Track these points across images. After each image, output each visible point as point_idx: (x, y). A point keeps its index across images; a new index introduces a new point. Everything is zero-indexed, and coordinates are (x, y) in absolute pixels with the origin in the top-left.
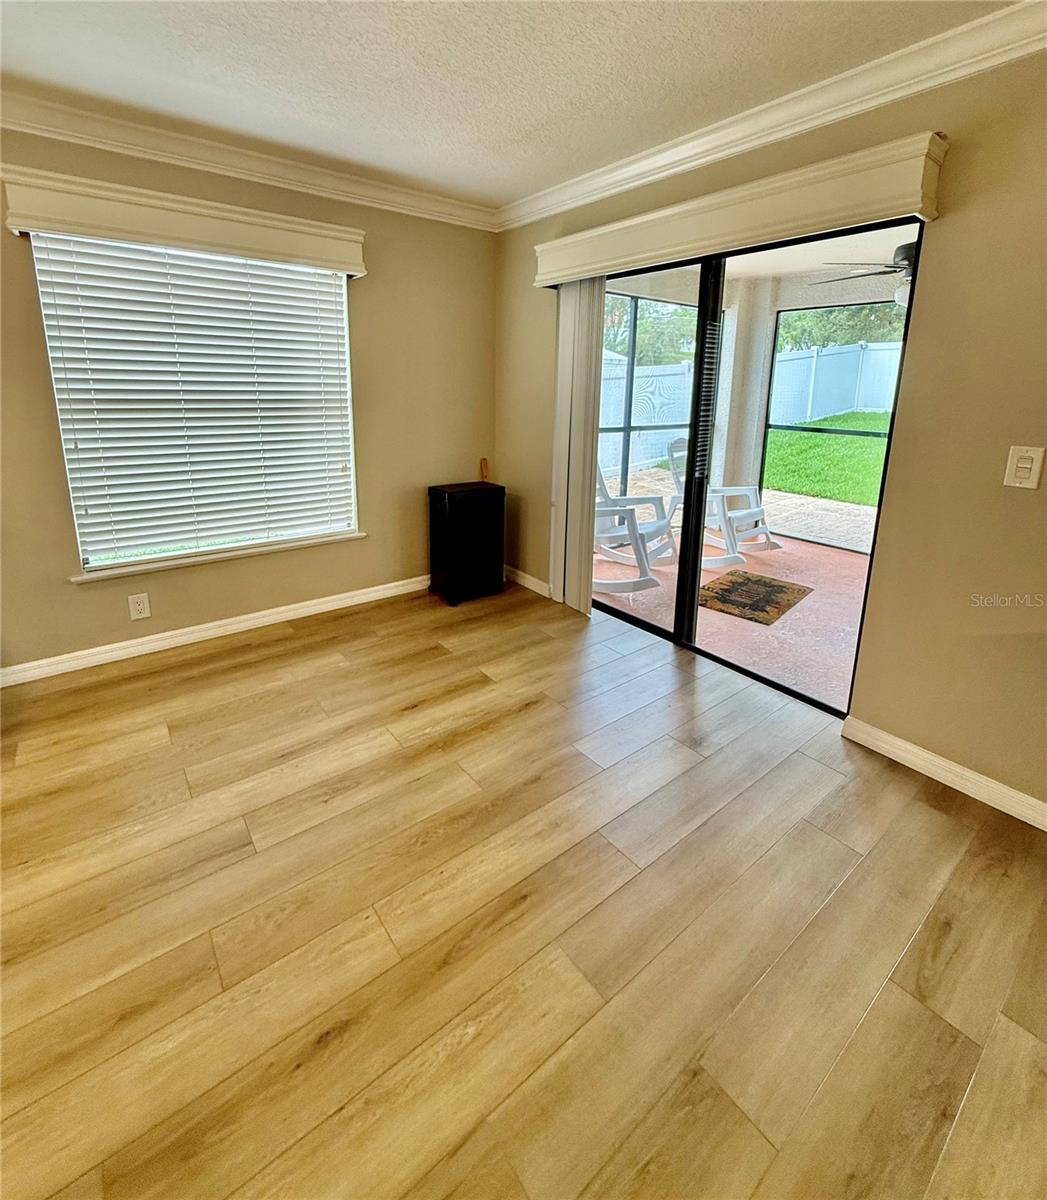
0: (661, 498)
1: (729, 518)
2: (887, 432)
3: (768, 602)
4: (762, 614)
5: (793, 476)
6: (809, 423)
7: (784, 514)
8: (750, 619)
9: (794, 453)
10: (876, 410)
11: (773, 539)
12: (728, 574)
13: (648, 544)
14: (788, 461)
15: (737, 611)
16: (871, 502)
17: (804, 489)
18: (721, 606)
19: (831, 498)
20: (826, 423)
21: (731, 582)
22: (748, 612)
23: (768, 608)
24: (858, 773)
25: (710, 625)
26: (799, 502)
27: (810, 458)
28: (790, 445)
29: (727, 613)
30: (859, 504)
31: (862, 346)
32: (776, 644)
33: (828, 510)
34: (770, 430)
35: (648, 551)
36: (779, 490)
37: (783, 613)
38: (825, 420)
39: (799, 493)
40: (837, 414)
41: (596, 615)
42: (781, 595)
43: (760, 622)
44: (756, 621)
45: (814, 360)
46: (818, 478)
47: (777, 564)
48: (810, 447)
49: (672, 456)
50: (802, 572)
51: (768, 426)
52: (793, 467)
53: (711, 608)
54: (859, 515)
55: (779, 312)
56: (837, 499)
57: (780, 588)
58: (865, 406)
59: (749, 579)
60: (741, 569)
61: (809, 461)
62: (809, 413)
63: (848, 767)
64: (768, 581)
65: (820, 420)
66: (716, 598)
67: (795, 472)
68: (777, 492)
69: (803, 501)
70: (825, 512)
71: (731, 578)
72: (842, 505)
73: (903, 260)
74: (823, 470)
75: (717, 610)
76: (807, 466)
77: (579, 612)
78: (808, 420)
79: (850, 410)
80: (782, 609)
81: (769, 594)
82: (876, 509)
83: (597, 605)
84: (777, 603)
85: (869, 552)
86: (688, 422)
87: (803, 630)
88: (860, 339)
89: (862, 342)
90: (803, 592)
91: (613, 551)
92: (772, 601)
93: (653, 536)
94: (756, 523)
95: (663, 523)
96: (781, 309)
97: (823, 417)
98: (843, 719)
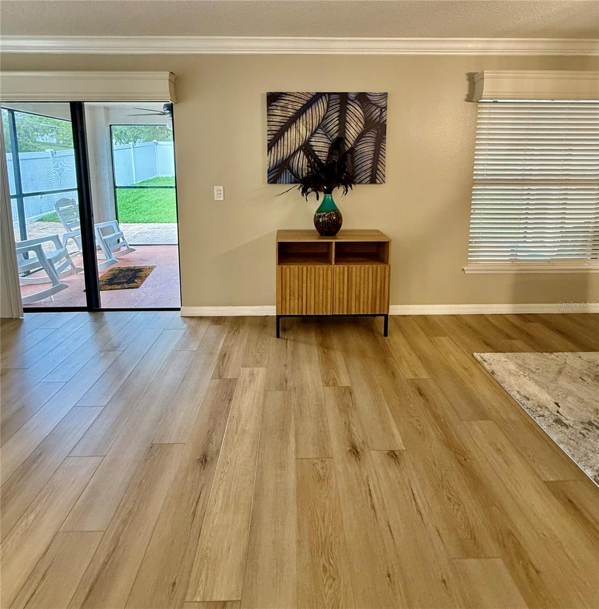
0: (58, 235)
1: (104, 240)
2: (175, 185)
3: (136, 277)
4: (133, 285)
5: (133, 214)
6: (136, 184)
7: (133, 235)
8: (128, 288)
9: (131, 201)
10: (168, 175)
11: (130, 247)
12: (109, 271)
13: (55, 265)
14: (128, 206)
15: (120, 287)
16: (174, 221)
17: (140, 220)
18: (109, 287)
19: (155, 222)
20: (144, 183)
21: (112, 274)
22: (126, 286)
23: (136, 281)
24: (189, 327)
25: (106, 298)
26: (139, 227)
27: (140, 203)
28: (128, 197)
29: (114, 289)
30: (169, 223)
31: (155, 143)
32: (144, 295)
33: (154, 228)
34: (117, 189)
35: (56, 269)
36: (126, 222)
37: (144, 281)
38: (144, 182)
39: (138, 222)
40: (150, 178)
41: (27, 316)
42: (141, 273)
43: (134, 288)
44: (131, 288)
45: (132, 149)
46: (146, 213)
47: (135, 260)
48: (139, 197)
49: (58, 209)
50: (148, 260)
51: (115, 187)
52: (132, 209)
53: (104, 290)
54: (170, 228)
55: (111, 125)
56: (158, 222)
57: (140, 270)
58: (162, 174)
59: (121, 270)
60: (115, 266)
61: (140, 205)
62: (134, 179)
63: (185, 326)
64: (132, 268)
65: (141, 182)
66: (106, 284)
67: (133, 211)
68: (126, 224)
69: (141, 226)
70: (154, 230)
71: (111, 272)
72: (161, 225)
73: (167, 110)
74: (148, 208)
75: (108, 290)
76: (139, 208)
77: (12, 318)
78: (135, 183)
79: (155, 176)
80: (143, 279)
81: (134, 274)
82: (177, 224)
83: (27, 310)
84: (140, 277)
85: (177, 243)
86: (76, 187)
87: (155, 285)
88: (153, 139)
89: (155, 141)
90: (151, 268)
91: (25, 278)
92: (137, 277)
93: (57, 258)
94: (118, 241)
95: (62, 250)
96: (111, 124)
97: (142, 181)
98: (180, 310)
